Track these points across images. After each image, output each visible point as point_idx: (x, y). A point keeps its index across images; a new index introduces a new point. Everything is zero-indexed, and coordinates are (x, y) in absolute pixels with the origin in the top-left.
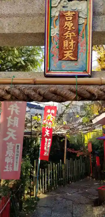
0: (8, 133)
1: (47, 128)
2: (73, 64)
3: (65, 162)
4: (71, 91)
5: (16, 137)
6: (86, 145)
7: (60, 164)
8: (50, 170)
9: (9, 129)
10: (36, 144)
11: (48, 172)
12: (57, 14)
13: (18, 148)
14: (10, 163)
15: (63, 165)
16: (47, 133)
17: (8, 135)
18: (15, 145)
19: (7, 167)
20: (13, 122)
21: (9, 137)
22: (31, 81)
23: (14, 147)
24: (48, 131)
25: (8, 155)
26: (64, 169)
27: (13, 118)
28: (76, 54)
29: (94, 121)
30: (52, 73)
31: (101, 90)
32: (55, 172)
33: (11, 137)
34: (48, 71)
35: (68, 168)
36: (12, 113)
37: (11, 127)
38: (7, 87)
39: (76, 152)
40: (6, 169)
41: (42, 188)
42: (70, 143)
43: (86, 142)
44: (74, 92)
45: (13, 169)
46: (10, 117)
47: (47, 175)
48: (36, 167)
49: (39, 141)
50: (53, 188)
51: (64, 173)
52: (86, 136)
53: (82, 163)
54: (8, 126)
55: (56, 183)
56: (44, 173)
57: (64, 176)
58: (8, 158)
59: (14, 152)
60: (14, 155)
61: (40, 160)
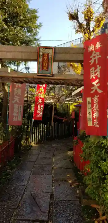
0: (15, 98)
1: (40, 98)
2: (46, 71)
3: (52, 125)
4: (45, 81)
5: (19, 101)
6: (71, 113)
7: (48, 125)
8: (41, 129)
9: (15, 96)
10: (30, 111)
11: (39, 130)
12: (42, 54)
13: (21, 108)
14: (16, 116)
15: (51, 126)
16: (40, 101)
17: (15, 100)
18: (19, 106)
19: (14, 118)
20: (17, 92)
21: (15, 101)
22: (32, 77)
23: (19, 107)
24: (41, 100)
25: (15, 111)
26: (51, 129)
27: (17, 89)
28: (48, 68)
29: (73, 94)
30: (40, 74)
31: (55, 81)
32: (45, 130)
33: (16, 101)
34: (38, 74)
35: (54, 129)
36: (17, 86)
37: (17, 95)
38: (25, 79)
39: (62, 118)
40: (14, 119)
41: (34, 140)
42: (58, 111)
43: (70, 111)
44: (46, 82)
45: (18, 119)
46: (16, 89)
47: (39, 132)
48: (31, 125)
49: (33, 109)
50: (42, 142)
51: (51, 132)
52: (71, 107)
53: (66, 126)
54: (15, 94)
55: (44, 138)
56: (36, 130)
57: (51, 134)
58: (15, 113)
59: (18, 110)
60: (18, 112)
61: (33, 120)
